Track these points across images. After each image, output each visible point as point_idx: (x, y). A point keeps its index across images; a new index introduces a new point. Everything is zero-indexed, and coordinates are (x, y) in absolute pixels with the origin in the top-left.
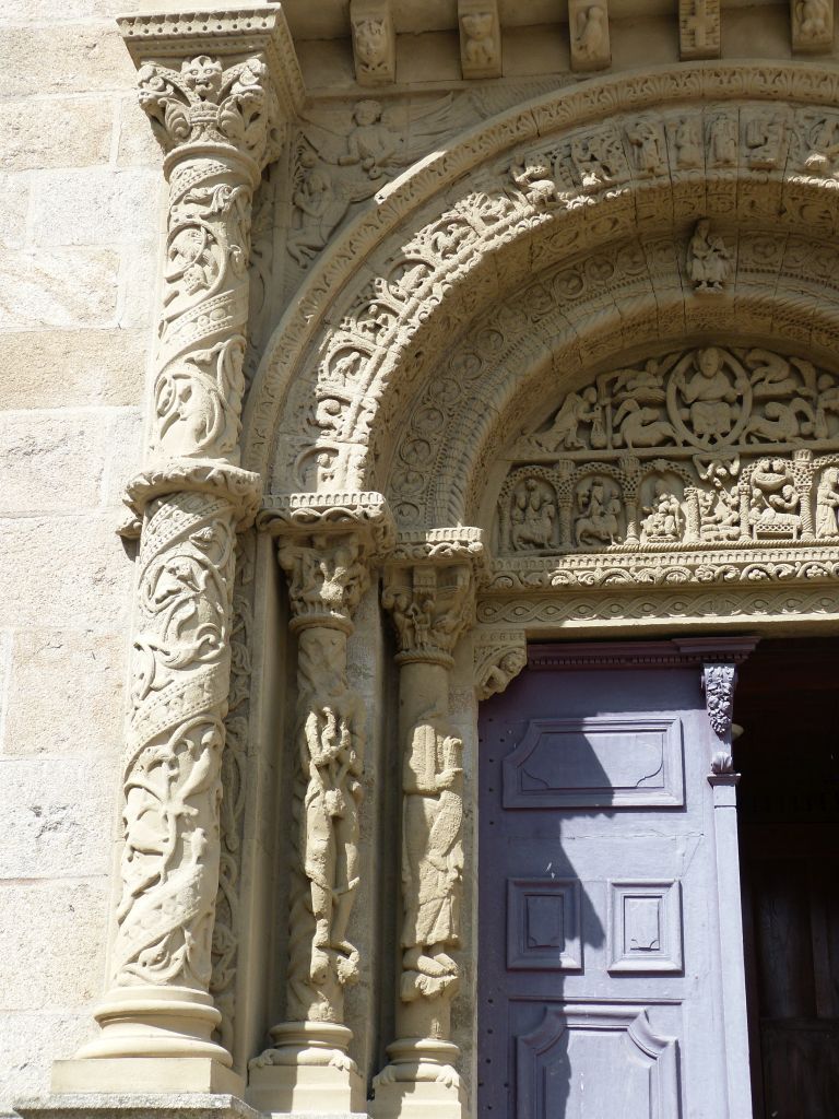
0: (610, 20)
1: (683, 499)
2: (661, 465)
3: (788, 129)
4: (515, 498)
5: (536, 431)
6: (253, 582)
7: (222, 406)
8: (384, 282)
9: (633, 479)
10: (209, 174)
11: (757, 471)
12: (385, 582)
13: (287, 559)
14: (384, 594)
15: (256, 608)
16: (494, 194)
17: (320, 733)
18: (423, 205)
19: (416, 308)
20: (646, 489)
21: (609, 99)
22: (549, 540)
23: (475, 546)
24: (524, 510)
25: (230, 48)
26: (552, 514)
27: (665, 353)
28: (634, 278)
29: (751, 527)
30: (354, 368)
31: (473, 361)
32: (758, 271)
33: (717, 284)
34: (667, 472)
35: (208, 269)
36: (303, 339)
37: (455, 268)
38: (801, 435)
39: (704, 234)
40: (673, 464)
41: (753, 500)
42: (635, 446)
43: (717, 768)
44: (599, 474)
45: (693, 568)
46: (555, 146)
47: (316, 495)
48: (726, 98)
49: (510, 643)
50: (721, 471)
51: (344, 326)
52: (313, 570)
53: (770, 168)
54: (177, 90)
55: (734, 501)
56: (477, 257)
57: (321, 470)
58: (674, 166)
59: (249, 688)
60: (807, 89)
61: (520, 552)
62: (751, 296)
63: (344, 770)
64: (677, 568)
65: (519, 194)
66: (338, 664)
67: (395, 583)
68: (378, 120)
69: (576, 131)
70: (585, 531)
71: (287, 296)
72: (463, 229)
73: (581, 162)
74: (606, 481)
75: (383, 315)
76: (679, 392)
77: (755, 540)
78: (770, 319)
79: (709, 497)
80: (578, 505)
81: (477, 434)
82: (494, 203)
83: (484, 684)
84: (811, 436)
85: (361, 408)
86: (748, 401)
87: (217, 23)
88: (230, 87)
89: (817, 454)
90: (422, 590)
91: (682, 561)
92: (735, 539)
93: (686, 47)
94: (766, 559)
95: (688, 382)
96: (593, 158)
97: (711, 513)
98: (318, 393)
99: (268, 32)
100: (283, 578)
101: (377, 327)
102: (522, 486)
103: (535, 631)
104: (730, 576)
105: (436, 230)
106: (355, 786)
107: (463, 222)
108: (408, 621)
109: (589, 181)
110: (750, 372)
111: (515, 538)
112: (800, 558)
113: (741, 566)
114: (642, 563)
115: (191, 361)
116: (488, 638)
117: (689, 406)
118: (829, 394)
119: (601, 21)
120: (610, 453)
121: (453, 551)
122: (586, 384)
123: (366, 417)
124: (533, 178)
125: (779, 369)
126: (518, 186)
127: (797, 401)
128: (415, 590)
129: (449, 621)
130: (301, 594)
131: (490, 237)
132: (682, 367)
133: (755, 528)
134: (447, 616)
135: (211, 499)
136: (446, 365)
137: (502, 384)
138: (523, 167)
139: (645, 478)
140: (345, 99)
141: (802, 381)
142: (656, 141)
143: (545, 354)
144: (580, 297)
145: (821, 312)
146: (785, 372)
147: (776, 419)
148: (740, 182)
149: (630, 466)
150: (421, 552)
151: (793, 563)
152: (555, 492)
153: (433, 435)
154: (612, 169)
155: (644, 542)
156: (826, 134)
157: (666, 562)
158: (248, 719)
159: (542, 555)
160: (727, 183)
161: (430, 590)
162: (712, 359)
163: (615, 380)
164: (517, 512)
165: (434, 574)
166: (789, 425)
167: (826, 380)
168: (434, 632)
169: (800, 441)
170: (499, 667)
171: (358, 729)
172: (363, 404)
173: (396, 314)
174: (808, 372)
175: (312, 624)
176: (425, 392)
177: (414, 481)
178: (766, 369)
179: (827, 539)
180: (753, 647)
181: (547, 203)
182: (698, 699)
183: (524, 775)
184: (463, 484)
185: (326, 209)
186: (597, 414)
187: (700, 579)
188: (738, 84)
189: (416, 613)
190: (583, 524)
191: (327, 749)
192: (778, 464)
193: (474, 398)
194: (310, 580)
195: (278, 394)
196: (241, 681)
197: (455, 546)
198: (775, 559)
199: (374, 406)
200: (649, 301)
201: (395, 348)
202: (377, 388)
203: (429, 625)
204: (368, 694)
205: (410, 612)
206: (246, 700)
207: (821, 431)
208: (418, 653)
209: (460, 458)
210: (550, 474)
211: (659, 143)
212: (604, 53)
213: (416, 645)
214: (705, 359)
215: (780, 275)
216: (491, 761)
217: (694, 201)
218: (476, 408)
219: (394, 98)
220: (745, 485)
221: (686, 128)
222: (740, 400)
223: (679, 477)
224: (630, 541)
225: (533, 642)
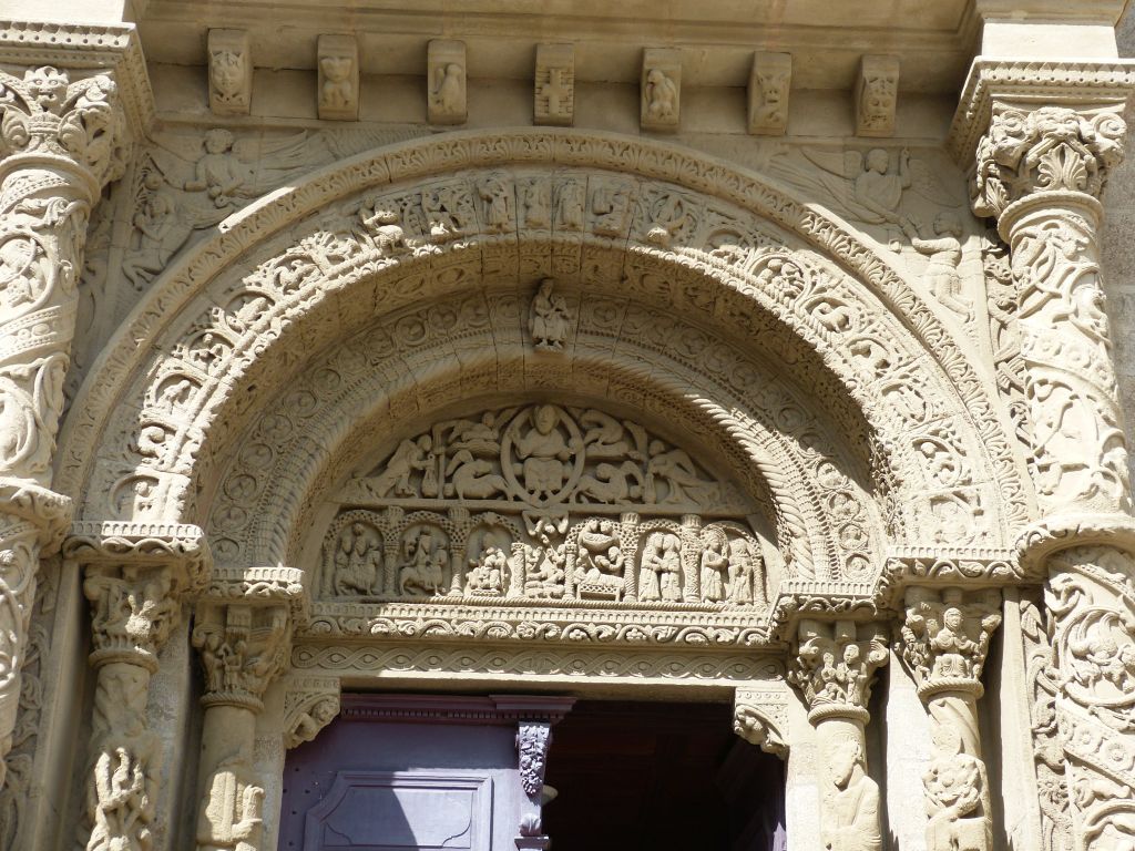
0: (468, 78)
1: (510, 554)
2: (490, 518)
3: (633, 201)
4: (340, 542)
5: (367, 476)
6: (54, 611)
7: (36, 424)
8: (221, 312)
9: (461, 530)
10: (45, 186)
11: (585, 531)
12: (197, 619)
13: (94, 589)
14: (195, 632)
15: (54, 638)
16: (342, 235)
17: (111, 775)
18: (268, 238)
19: (252, 341)
20: (473, 542)
21: (462, 154)
22: (372, 586)
23: (294, 588)
24: (349, 554)
25: (78, 62)
26: (377, 560)
27: (501, 406)
28: (477, 330)
29: (575, 587)
30: (182, 397)
31: (308, 399)
32: (598, 334)
33: (556, 343)
34: (496, 525)
35: (34, 282)
36: (131, 363)
37: (297, 304)
38: (629, 498)
39: (547, 294)
40: (502, 518)
41: (579, 560)
42: (466, 497)
43: (525, 830)
44: (428, 523)
45: (514, 624)
46: (405, 194)
47: (130, 524)
48: (576, 165)
49: (322, 689)
50: (550, 528)
51: (175, 352)
52: (120, 603)
53: (614, 236)
54: (18, 97)
55: (560, 559)
56: (320, 295)
57: (138, 499)
58: (521, 224)
59: (38, 723)
60: (652, 165)
61: (341, 597)
62: (590, 357)
63: (135, 815)
64: (499, 623)
65: (367, 237)
66: (138, 702)
67: (208, 621)
68: (229, 149)
69: (429, 180)
70: (409, 580)
71: (118, 318)
72: (307, 266)
73: (430, 211)
74: (434, 531)
75: (218, 346)
76: (513, 447)
77: (579, 600)
78: (606, 382)
79: (536, 553)
80: (404, 553)
81: (306, 473)
82: (341, 244)
83: (293, 731)
84: (640, 500)
85: (186, 438)
86: (580, 461)
87: (67, 35)
88: (75, 101)
89: (644, 517)
90: (235, 630)
91: (504, 617)
92: (559, 597)
93: (540, 112)
94: (587, 619)
95: (523, 437)
96: (443, 209)
97: (537, 570)
98: (143, 420)
99: (120, 51)
100: (87, 608)
101: (211, 357)
102: (349, 530)
103: (350, 679)
104: (551, 634)
105: (280, 264)
106: (144, 833)
107: (308, 259)
108: (217, 662)
109: (437, 230)
110: (584, 432)
111: (338, 582)
112: (621, 620)
113: (562, 625)
114: (464, 616)
115: (7, 375)
116: (301, 683)
117: (522, 461)
118: (659, 459)
119: (458, 78)
120: (441, 503)
121: (271, 591)
122: (421, 432)
123: (191, 447)
124: (381, 223)
125: (612, 432)
126: (366, 229)
127: (628, 464)
128: (228, 630)
129: (261, 663)
130: (105, 626)
131: (334, 277)
132: (518, 422)
133: (579, 587)
134: (259, 659)
135: (15, 521)
136: (279, 401)
137: (336, 424)
138: (373, 210)
139: (472, 531)
140: (196, 126)
141: (634, 445)
142: (505, 198)
143: (382, 398)
144: (423, 343)
145: (655, 379)
146: (619, 434)
147: (606, 481)
148: (584, 246)
149: (459, 516)
150: (238, 591)
151: (613, 625)
152: (381, 537)
153: (260, 470)
154: (461, 221)
155: (468, 594)
156: (669, 209)
157: (488, 616)
158: (33, 757)
159: (364, 602)
160: (573, 246)
161: (243, 630)
162: (548, 416)
163: (451, 430)
164: (342, 555)
165: (250, 614)
166: (619, 487)
167: (657, 446)
168: (245, 674)
169: (628, 504)
170: (310, 715)
171: (153, 772)
172: (189, 434)
173: (231, 346)
174: (641, 437)
175: (113, 659)
176: (255, 427)
177: (237, 517)
178: (599, 430)
179: (648, 603)
180: (569, 708)
181: (392, 248)
182: (511, 758)
183: (327, 829)
184: (288, 524)
185: (168, 233)
186: (431, 463)
187: (520, 635)
188: (588, 152)
189: (227, 653)
190: (408, 573)
191: (117, 792)
192: (606, 525)
193: (305, 437)
194: (116, 612)
195: (100, 417)
196: (30, 716)
197: (274, 587)
198: (596, 619)
199: (200, 437)
200: (489, 354)
201: (228, 379)
202: (205, 419)
203: (239, 667)
204: (169, 737)
205: (221, 652)
206: (34, 736)
207: (650, 495)
208: (226, 695)
209: (286, 497)
210: (378, 519)
211: (508, 200)
212: (461, 108)
213: (224, 687)
214: (541, 417)
215: (619, 339)
216: (294, 813)
217: (540, 260)
218: (308, 448)
219: (247, 130)
220: (573, 544)
221: (535, 189)
222: (573, 459)
223: (507, 531)
224: (454, 593)
225: (348, 690)
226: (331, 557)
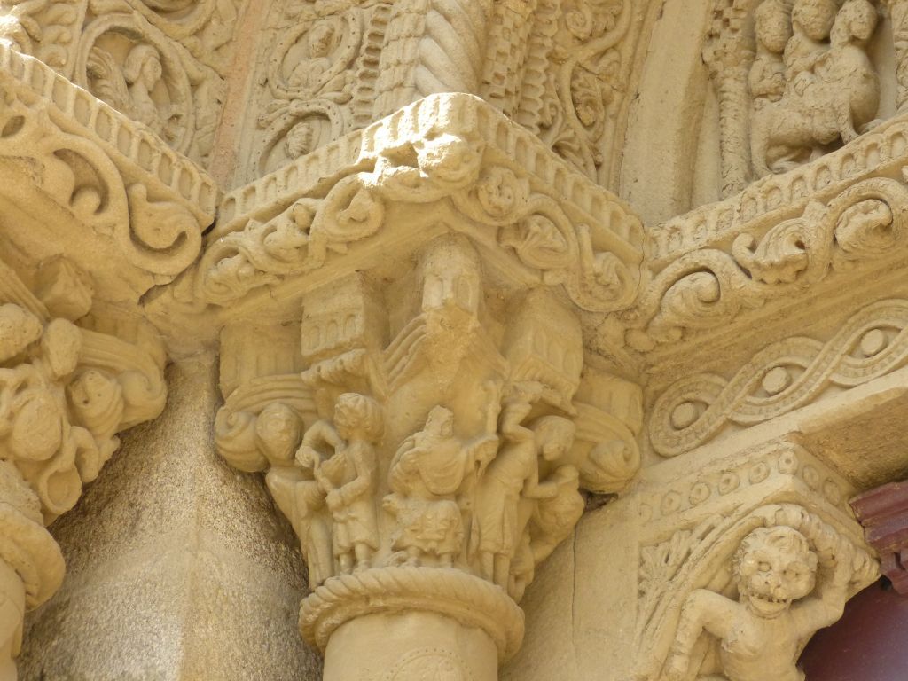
67: (252, 374)
90: (325, 368)
168: (393, 501)
205: (306, 454)
226: (733, 87)
